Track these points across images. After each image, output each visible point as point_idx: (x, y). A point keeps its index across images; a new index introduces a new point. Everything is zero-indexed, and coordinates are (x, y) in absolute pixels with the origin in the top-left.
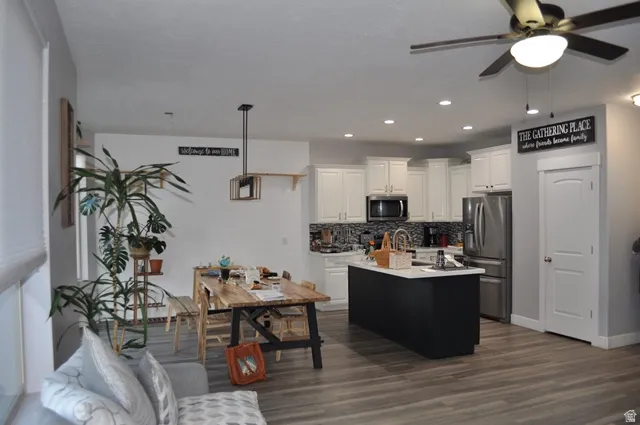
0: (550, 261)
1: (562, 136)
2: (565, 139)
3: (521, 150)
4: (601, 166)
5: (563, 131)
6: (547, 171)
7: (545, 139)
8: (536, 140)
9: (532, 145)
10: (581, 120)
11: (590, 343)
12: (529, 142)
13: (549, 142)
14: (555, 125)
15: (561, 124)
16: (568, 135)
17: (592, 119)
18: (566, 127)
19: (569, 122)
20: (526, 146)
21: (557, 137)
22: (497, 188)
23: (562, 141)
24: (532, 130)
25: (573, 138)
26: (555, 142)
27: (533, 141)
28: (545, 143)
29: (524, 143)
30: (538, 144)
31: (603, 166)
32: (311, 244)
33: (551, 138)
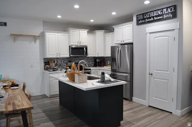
0: (152, 74)
1: (159, 16)
2: (160, 17)
3: (138, 24)
4: (179, 29)
5: (160, 13)
6: (150, 33)
7: (150, 18)
8: (146, 18)
9: (144, 21)
10: (169, 7)
11: (172, 113)
12: (142, 20)
13: (152, 19)
14: (156, 11)
15: (158, 10)
16: (162, 15)
17: (175, 7)
18: (161, 11)
19: (162, 9)
20: (141, 22)
21: (156, 16)
22: (126, 42)
23: (159, 18)
24: (143, 14)
25: (165, 16)
26: (155, 19)
27: (144, 19)
28: (150, 20)
29: (139, 20)
30: (147, 20)
31: (181, 29)
32: (44, 67)
33: (153, 17)
